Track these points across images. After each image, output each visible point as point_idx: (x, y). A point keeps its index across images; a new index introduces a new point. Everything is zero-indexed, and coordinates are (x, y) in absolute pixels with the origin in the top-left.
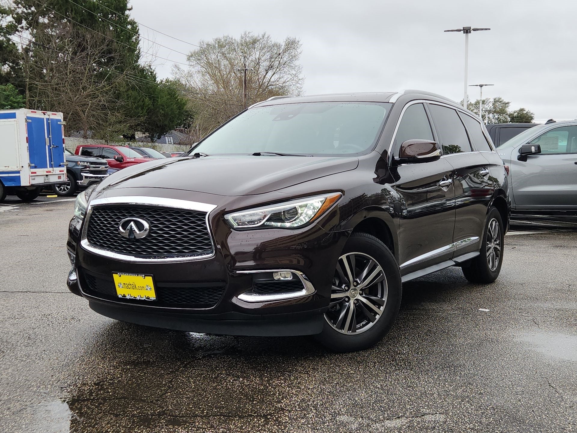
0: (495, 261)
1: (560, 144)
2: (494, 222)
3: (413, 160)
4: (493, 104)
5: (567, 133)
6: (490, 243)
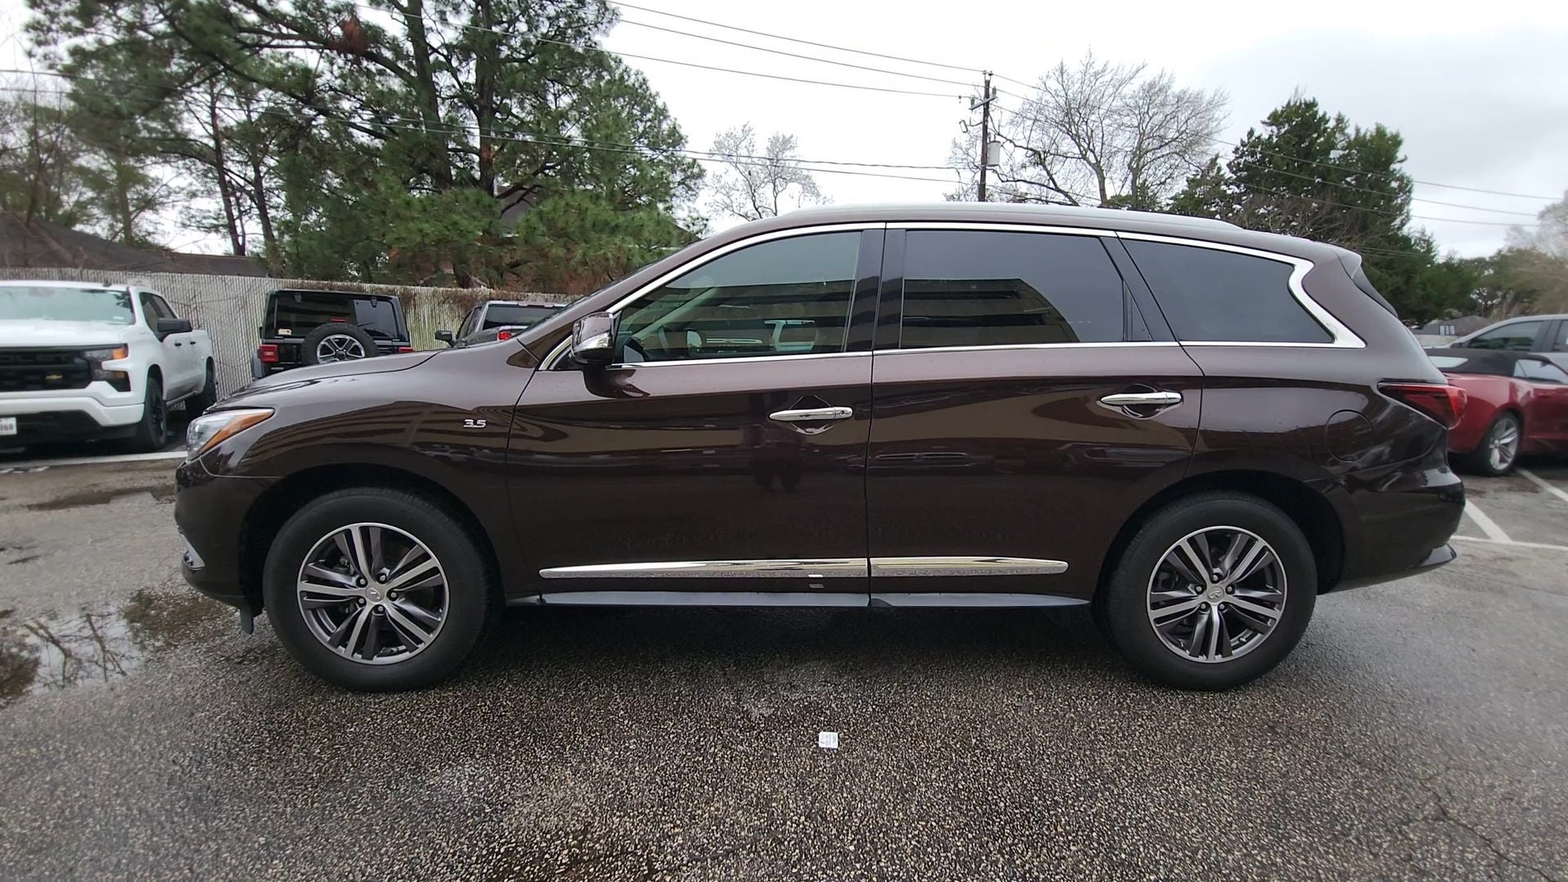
2: (1234, 536)
6: (1199, 589)
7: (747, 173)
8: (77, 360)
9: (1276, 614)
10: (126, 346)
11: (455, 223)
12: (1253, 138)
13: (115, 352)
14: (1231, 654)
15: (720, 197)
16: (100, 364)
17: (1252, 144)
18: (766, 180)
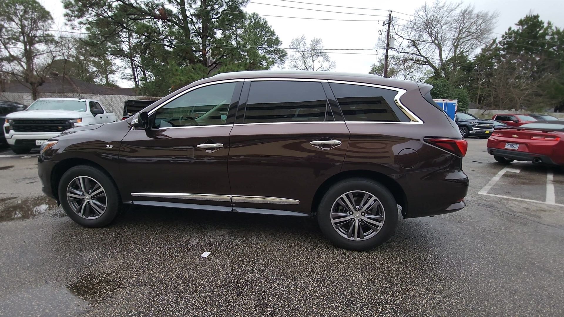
0: (365, 234)
6: (351, 213)
7: (302, 54)
8: (66, 123)
9: (381, 224)
10: (81, 118)
11: (191, 76)
12: (511, 31)
13: (78, 120)
14: (364, 238)
15: (293, 63)
16: (73, 124)
17: (510, 33)
18: (309, 56)
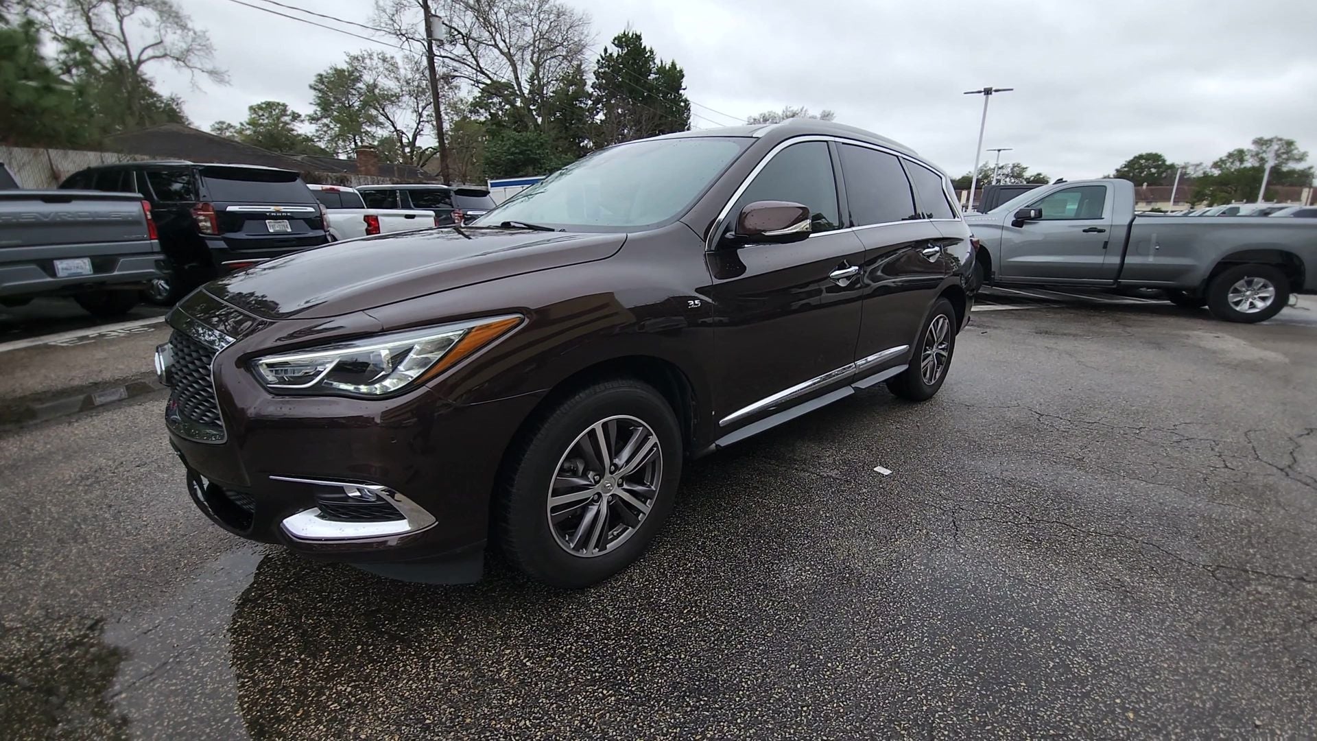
0: (936, 371)
1: (1068, 207)
2: (942, 319)
3: (759, 238)
4: (1012, 169)
5: (1078, 195)
12: (608, 54)
14: (936, 378)
17: (607, 59)
